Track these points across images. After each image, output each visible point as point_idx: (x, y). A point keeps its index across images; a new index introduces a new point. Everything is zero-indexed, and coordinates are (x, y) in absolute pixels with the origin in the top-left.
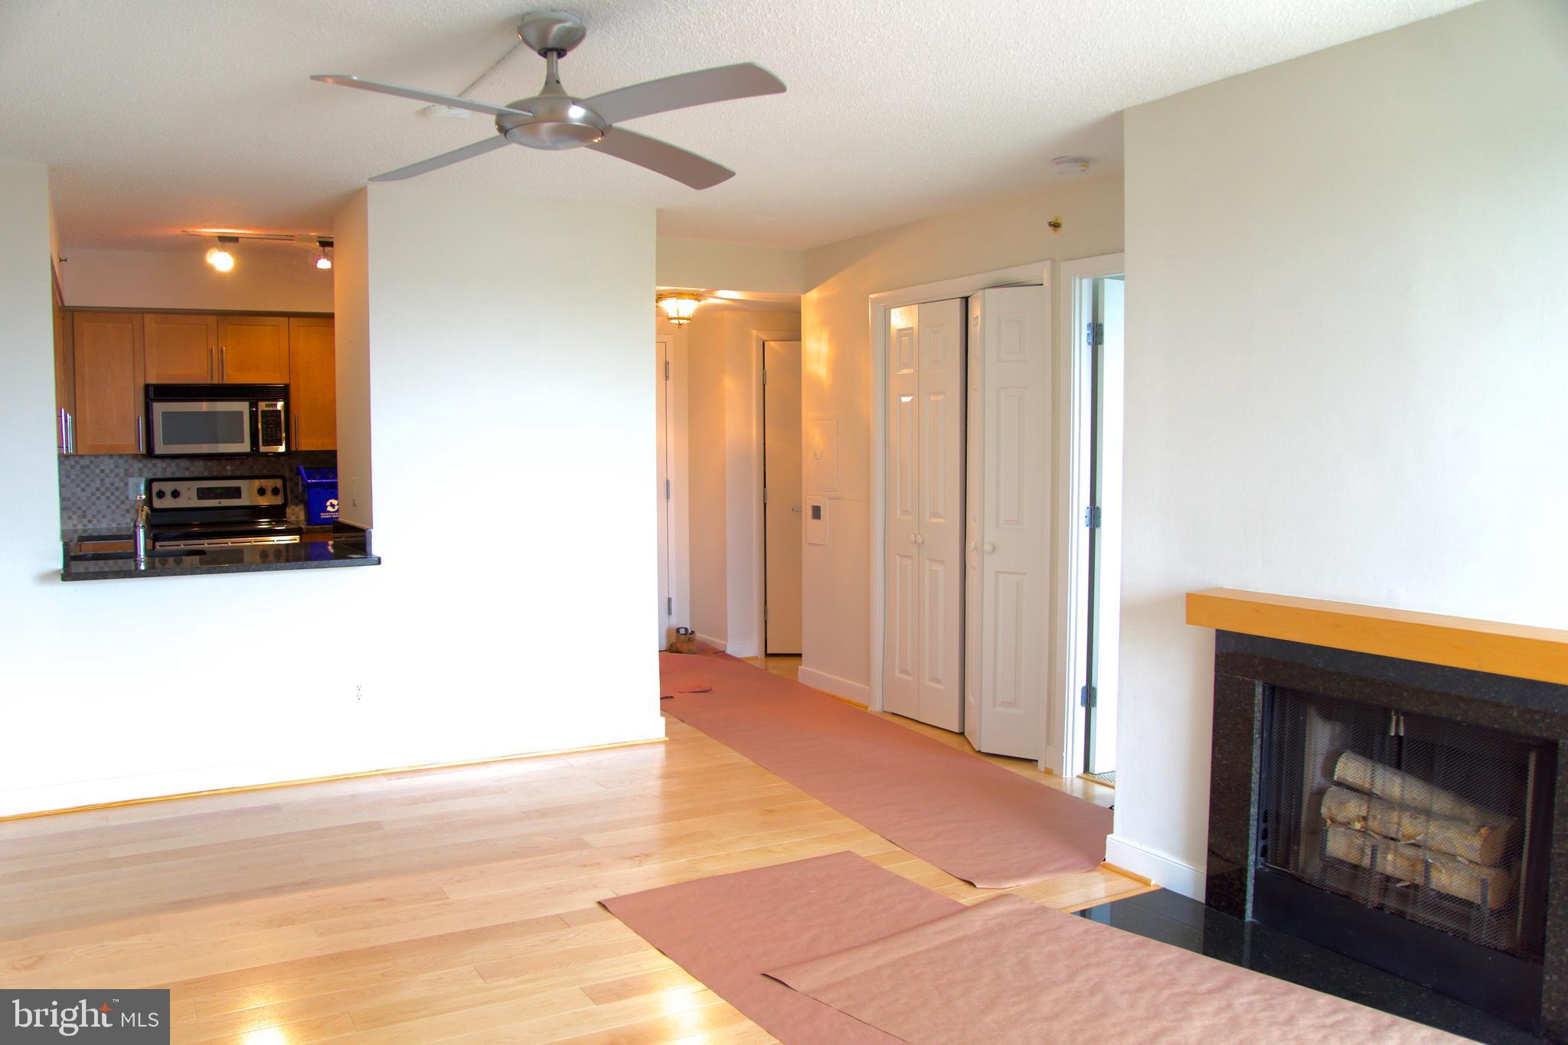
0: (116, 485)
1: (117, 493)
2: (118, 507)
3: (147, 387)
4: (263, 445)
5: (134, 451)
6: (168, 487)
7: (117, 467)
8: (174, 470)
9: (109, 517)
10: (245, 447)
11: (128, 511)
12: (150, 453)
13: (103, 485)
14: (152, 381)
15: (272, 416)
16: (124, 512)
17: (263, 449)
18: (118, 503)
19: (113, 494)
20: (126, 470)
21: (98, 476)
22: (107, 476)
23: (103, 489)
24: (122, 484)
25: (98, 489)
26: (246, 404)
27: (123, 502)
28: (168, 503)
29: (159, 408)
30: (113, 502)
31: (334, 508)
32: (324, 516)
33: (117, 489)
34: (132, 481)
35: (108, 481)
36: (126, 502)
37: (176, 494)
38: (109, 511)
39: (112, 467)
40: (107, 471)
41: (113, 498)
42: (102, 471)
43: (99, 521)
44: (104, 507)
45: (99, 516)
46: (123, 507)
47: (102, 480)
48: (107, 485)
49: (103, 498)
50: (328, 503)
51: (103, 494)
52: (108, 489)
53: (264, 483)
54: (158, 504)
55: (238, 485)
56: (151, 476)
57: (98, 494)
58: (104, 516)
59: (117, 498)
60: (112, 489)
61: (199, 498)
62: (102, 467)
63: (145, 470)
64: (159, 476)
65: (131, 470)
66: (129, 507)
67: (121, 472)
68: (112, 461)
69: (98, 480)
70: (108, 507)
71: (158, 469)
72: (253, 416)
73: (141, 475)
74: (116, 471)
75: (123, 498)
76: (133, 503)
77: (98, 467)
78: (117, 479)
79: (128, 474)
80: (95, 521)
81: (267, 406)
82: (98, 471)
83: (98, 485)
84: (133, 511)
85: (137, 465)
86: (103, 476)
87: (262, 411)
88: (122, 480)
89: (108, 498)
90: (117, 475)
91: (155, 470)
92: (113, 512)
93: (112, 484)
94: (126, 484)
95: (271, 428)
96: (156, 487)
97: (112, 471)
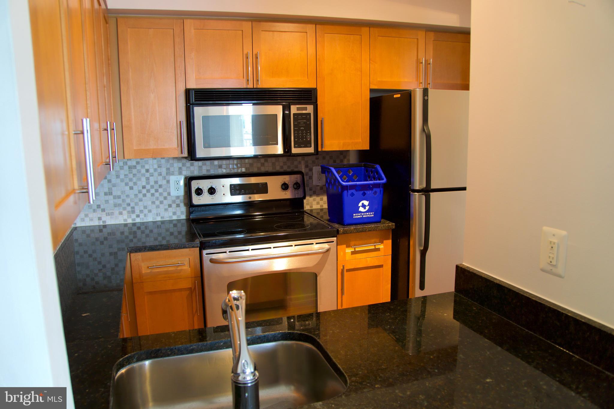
0: (160, 183)
1: (161, 190)
2: (161, 202)
3: (188, 92)
4: (295, 147)
5: (177, 154)
6: (205, 185)
7: (159, 167)
8: (209, 168)
9: (154, 211)
10: (279, 149)
11: (170, 206)
12: (192, 155)
13: (148, 183)
14: (192, 85)
15: (303, 119)
16: (167, 207)
17: (294, 151)
18: (161, 199)
19: (157, 191)
20: (168, 169)
21: (143, 175)
22: (152, 175)
23: (148, 187)
24: (164, 182)
25: (144, 187)
26: (281, 107)
27: (165, 198)
28: (205, 199)
29: (199, 112)
30: (157, 199)
31: (365, 208)
32: (356, 216)
33: (160, 186)
34: (172, 178)
35: (152, 180)
36: (169, 197)
37: (212, 191)
38: (154, 206)
39: (156, 166)
40: (152, 171)
41: (157, 195)
42: (147, 171)
43: (145, 215)
44: (150, 203)
45: (146, 211)
46: (165, 202)
47: (148, 179)
48: (152, 183)
49: (149, 195)
50: (360, 204)
51: (148, 191)
52: (152, 187)
53: (286, 179)
54: (197, 200)
55: (264, 181)
56: (189, 174)
57: (144, 191)
58: (150, 211)
59: (161, 194)
60: (156, 187)
61: (232, 194)
62: (147, 167)
63: (184, 168)
64: (196, 173)
65: (172, 169)
66: (171, 203)
67: (164, 171)
68: (155, 161)
69: (144, 179)
70: (153, 203)
71: (195, 168)
72: (286, 118)
73: (180, 173)
74: (159, 170)
75: (165, 194)
76: (174, 199)
77: (143, 167)
78: (160, 178)
79: (169, 173)
80: (142, 216)
81: (298, 109)
82: (143, 171)
83: (144, 184)
84: (174, 205)
85: (177, 165)
86: (148, 175)
87: (294, 114)
88: (164, 178)
89: (153, 195)
90: (160, 174)
91: (192, 168)
92: (158, 207)
93: (156, 182)
94: (168, 182)
95: (302, 130)
96: (195, 185)
97: (155, 170)
